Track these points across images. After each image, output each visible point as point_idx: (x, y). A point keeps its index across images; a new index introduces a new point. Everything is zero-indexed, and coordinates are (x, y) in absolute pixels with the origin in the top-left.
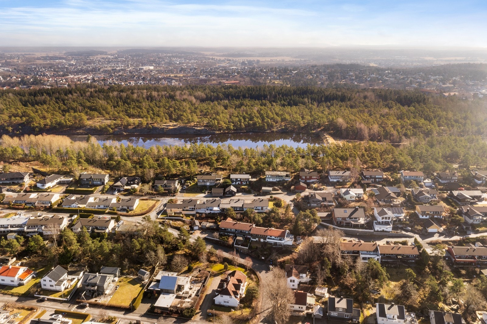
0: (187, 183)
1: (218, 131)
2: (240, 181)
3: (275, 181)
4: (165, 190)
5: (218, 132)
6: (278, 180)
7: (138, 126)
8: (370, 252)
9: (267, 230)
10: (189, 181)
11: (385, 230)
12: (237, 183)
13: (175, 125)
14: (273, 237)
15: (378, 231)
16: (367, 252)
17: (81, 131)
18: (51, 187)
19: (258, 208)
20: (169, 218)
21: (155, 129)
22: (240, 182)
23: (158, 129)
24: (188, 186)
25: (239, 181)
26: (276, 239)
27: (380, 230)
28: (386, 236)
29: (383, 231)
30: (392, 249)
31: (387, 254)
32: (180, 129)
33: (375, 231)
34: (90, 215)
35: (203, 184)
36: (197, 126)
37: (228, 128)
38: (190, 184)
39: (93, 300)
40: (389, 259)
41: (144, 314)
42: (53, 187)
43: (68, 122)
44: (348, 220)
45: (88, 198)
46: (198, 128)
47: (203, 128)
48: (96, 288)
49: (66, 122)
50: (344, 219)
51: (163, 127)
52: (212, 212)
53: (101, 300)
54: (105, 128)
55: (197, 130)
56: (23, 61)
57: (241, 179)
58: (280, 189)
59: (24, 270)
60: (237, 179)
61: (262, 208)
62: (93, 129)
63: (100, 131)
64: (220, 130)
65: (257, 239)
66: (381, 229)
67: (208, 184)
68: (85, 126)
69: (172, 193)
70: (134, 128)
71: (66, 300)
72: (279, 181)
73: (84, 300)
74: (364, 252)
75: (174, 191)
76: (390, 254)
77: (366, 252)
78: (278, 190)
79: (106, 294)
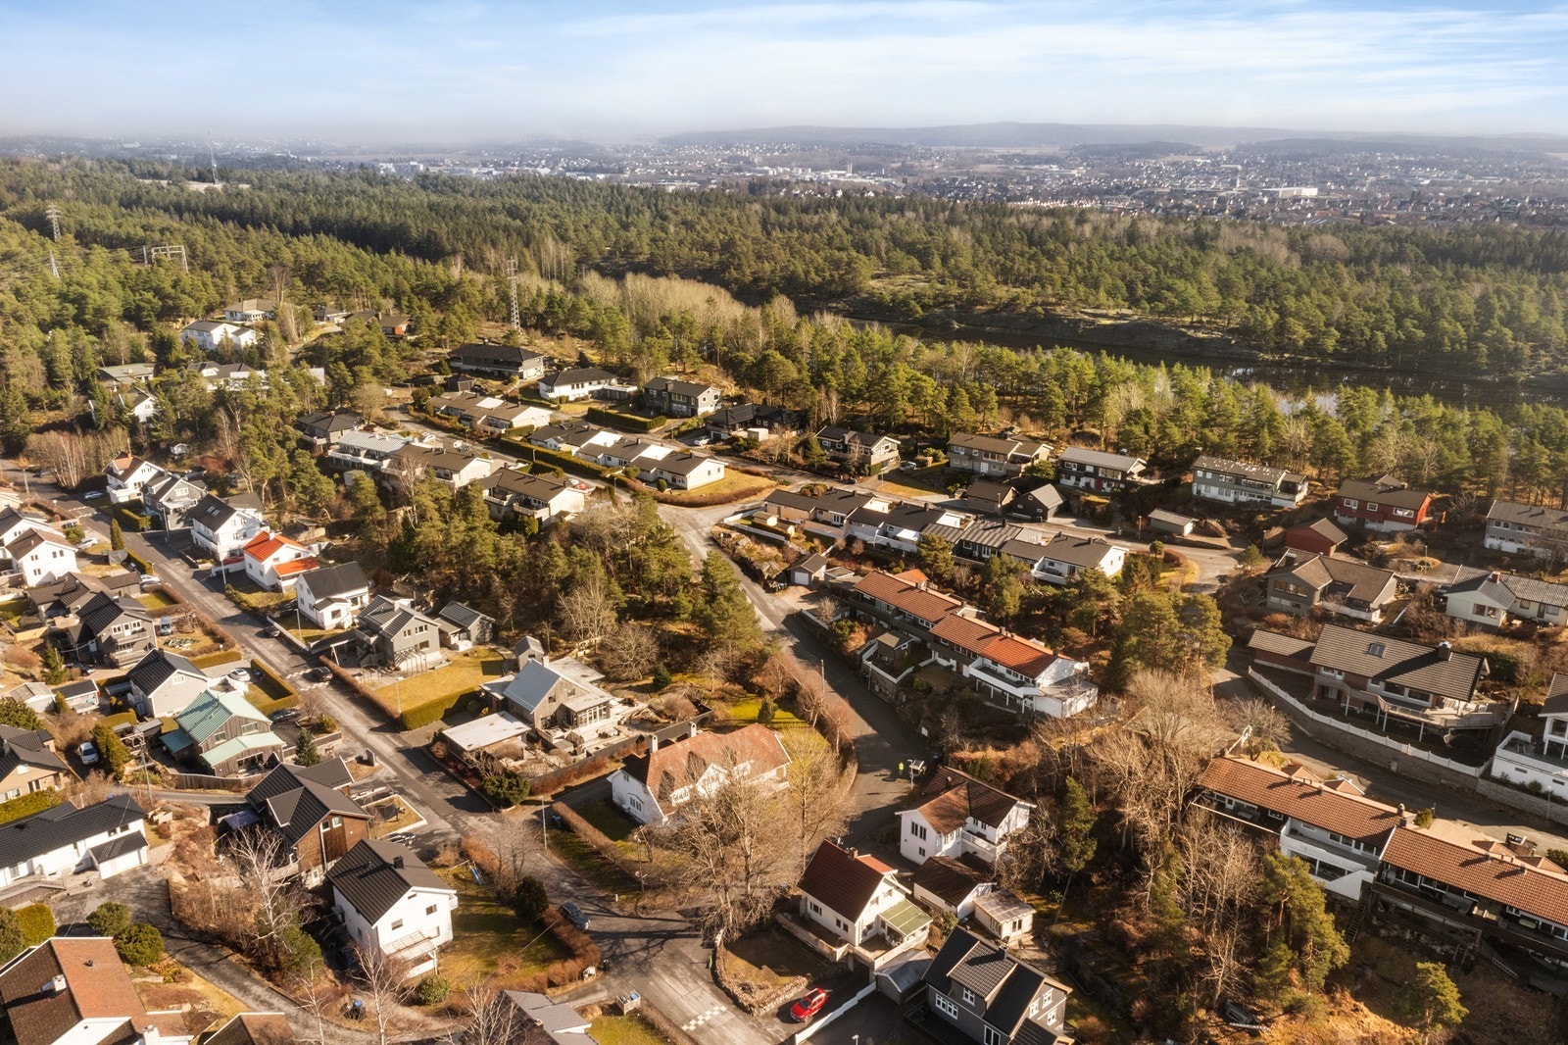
0: (925, 455)
1: (1273, 351)
2: (1094, 475)
3: (1230, 499)
4: (833, 459)
5: (1268, 357)
6: (1243, 498)
7: (1007, 305)
8: (1347, 840)
9: (995, 634)
10: (932, 451)
11: (1549, 786)
12: (1083, 481)
13: (1123, 317)
14: (1002, 669)
15: (1504, 782)
16: (1334, 836)
17: (841, 305)
18: (571, 398)
19: (1056, 567)
20: (752, 530)
21: (1052, 319)
22: (1092, 482)
23: (1061, 320)
24: (923, 464)
25: (1088, 475)
26: (1011, 677)
27: (1516, 778)
28: (1542, 817)
29: (1534, 789)
30: (1465, 864)
31: (1428, 880)
32: (1135, 329)
33: (1487, 775)
34: (548, 470)
35: (966, 465)
36: (1197, 329)
37: (1312, 346)
38: (935, 460)
39: (349, 673)
40: (1421, 905)
41: (416, 749)
42: (577, 400)
43: (813, 275)
44: (1376, 691)
45: (595, 432)
46: (1200, 335)
47: (1217, 335)
48: (373, 639)
49: (807, 273)
50: (1356, 681)
51: (1080, 316)
52: (894, 544)
53: (368, 680)
54: (905, 302)
55: (1191, 339)
56: (946, 165)
57: (1096, 468)
58: (1229, 532)
59: (298, 555)
60: (1081, 466)
61: (1072, 571)
62: (873, 304)
63: (891, 309)
64: (1280, 349)
65: (953, 662)
66: (1527, 778)
67: (984, 468)
68: (856, 293)
69: (847, 471)
70: (988, 312)
71: (304, 646)
72: (1238, 504)
73: (333, 659)
74: (1314, 832)
75: (858, 469)
76: (1442, 885)
77: (1326, 837)
78: (1216, 534)
79: (397, 669)
